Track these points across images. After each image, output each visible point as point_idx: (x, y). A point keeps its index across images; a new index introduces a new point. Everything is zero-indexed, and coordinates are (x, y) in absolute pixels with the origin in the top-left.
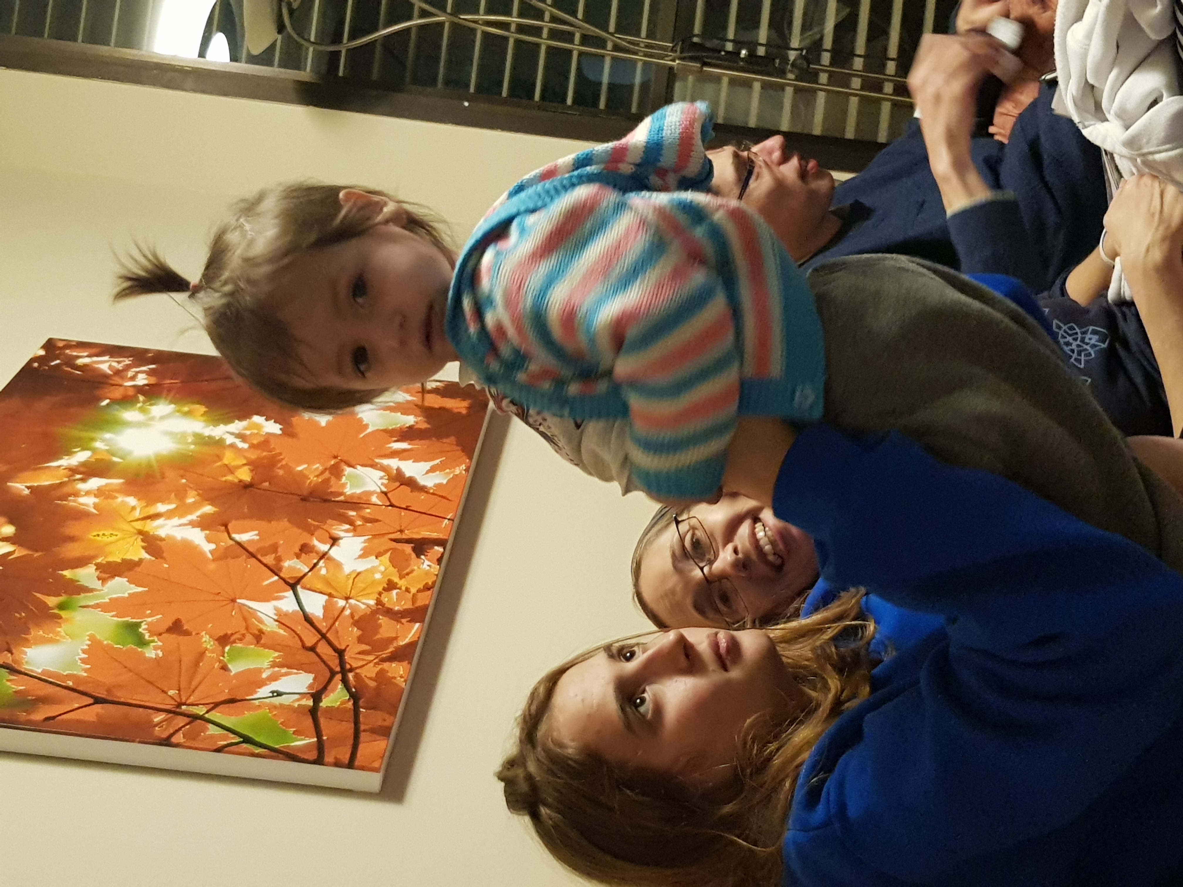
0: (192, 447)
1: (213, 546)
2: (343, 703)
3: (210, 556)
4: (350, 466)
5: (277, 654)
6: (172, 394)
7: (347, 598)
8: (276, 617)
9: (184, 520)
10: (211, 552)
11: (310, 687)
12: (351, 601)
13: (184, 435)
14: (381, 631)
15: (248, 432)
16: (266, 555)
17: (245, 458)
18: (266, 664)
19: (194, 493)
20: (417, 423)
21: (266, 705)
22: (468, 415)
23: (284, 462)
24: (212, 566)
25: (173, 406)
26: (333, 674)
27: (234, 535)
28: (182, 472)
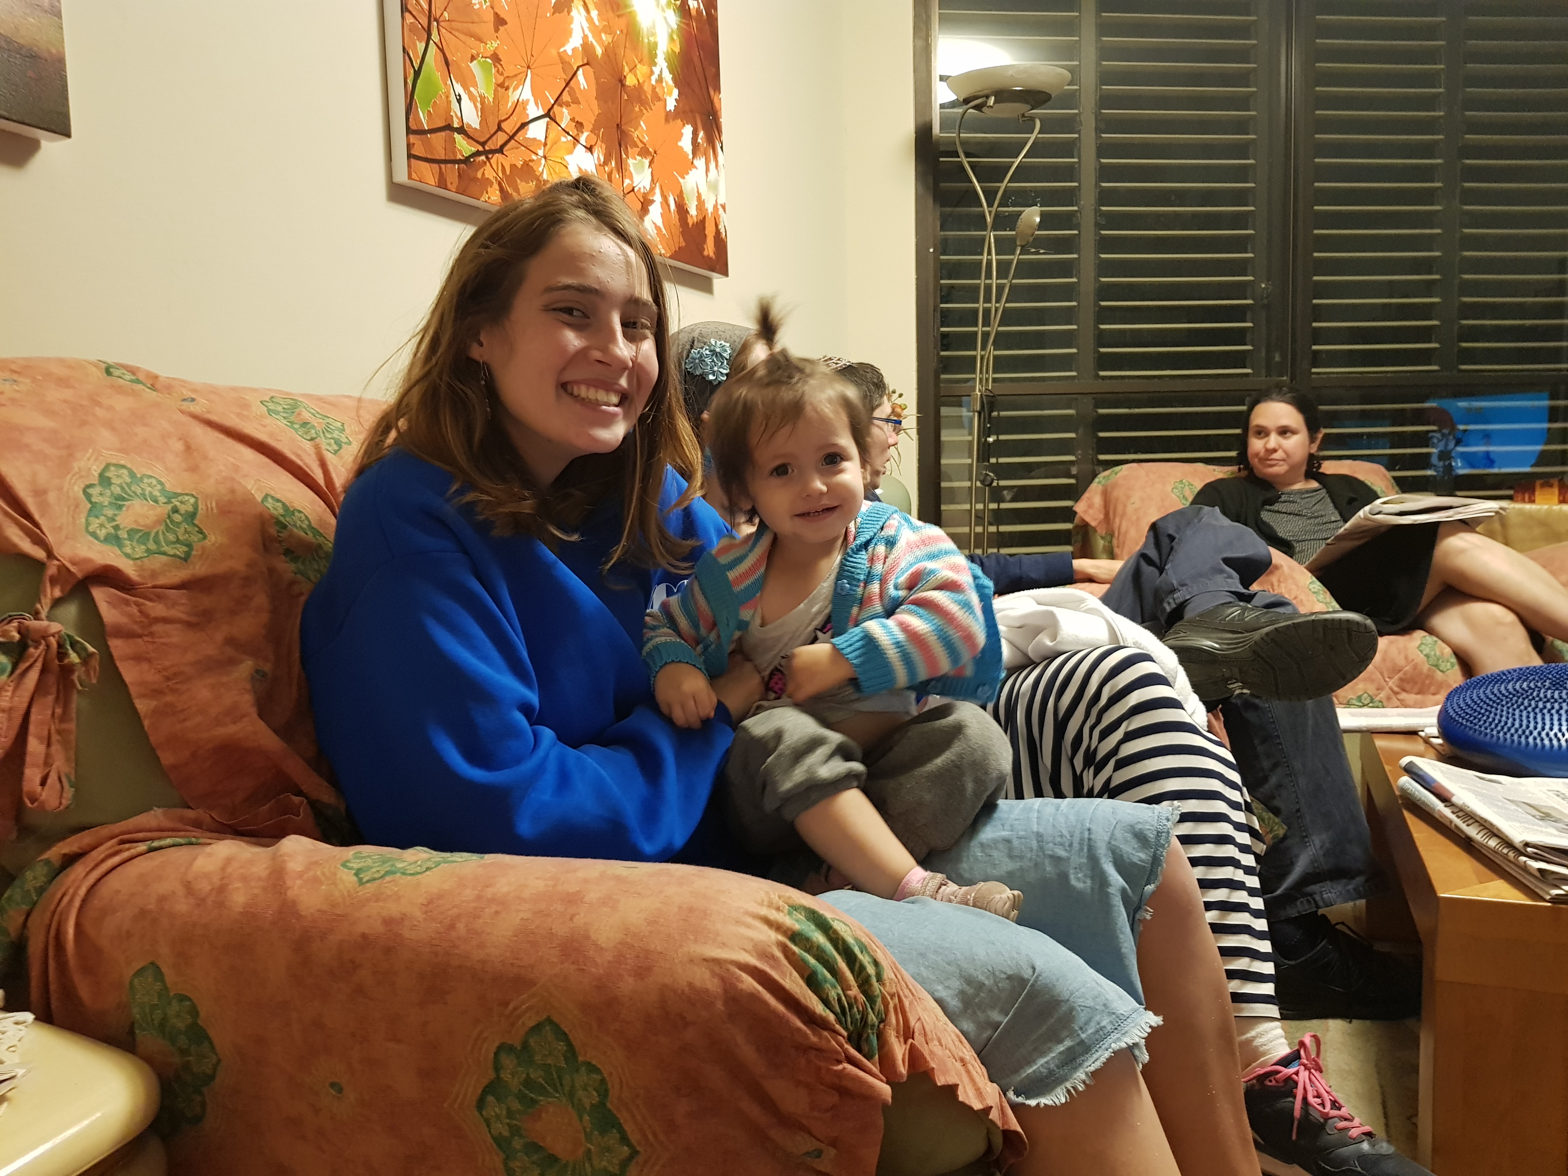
0: (646, 41)
1: (570, 53)
2: (460, 151)
3: (562, 50)
4: (651, 163)
5: (491, 100)
6: (684, 26)
7: (545, 157)
8: (520, 100)
9: (587, 32)
10: (565, 51)
11: (469, 126)
12: (543, 161)
13: (654, 34)
14: (523, 183)
15: (664, 84)
16: (570, 95)
17: (644, 81)
18: (482, 91)
19: (610, 41)
20: (692, 216)
21: (449, 92)
22: (703, 256)
23: (645, 111)
24: (554, 52)
25: (675, 27)
26: (483, 144)
27: (581, 69)
28: (625, 31)
